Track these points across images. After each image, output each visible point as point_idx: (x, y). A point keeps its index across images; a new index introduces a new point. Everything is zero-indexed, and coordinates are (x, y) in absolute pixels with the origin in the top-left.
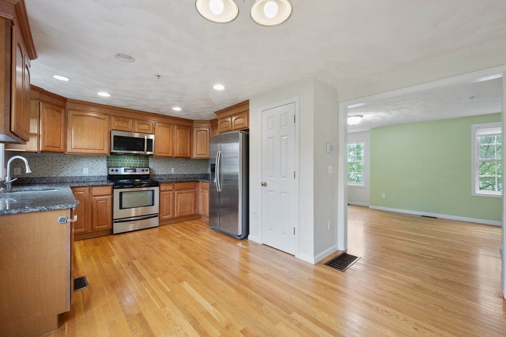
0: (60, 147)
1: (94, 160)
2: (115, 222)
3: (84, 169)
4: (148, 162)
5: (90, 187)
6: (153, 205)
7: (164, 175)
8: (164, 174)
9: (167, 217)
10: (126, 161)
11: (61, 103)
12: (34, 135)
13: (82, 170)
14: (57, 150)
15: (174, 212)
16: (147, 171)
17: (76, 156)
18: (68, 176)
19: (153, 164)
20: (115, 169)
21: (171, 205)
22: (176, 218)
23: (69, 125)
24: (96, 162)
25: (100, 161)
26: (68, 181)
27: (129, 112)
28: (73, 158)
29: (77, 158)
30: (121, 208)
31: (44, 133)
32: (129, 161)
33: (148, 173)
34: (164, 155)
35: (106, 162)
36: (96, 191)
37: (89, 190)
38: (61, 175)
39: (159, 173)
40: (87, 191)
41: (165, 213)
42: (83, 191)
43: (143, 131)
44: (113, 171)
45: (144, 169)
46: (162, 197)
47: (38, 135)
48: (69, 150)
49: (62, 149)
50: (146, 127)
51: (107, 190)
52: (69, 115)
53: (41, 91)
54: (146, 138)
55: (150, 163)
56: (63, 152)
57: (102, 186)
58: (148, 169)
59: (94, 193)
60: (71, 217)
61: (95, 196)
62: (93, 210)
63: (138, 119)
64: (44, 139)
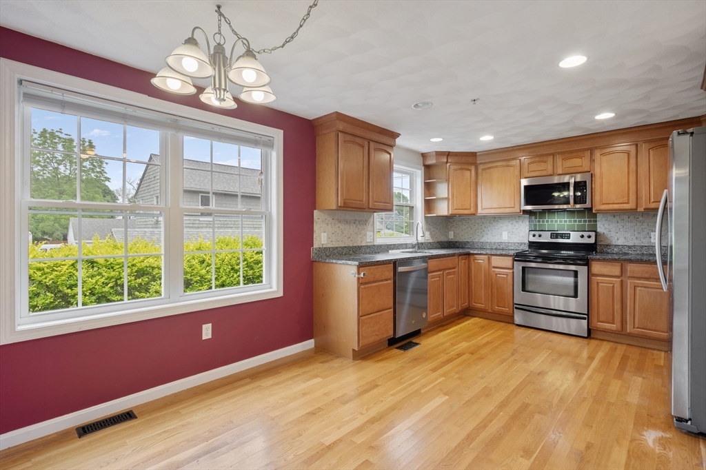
0: (470, 209)
1: (514, 222)
2: (516, 308)
3: (504, 233)
4: (596, 221)
5: (489, 256)
7: (629, 247)
8: (630, 244)
9: (608, 326)
10: (556, 221)
12: (443, 199)
13: (501, 234)
14: (466, 212)
15: (623, 322)
16: (589, 237)
17: (495, 218)
18: (489, 241)
19: (606, 226)
20: (537, 233)
21: (617, 306)
22: (629, 335)
23: (479, 182)
24: (516, 225)
25: (520, 222)
26: (488, 247)
27: (547, 145)
28: (492, 220)
29: (497, 219)
30: (524, 289)
31: (453, 196)
32: (561, 221)
33: (592, 241)
34: (616, 207)
35: (528, 223)
36: (496, 261)
37: (489, 259)
39: (619, 243)
40: (486, 261)
41: (602, 318)
42: (482, 260)
43: (572, 171)
44: (534, 236)
45: (586, 234)
46: (594, 286)
47: (447, 199)
48: (480, 211)
49: (472, 211)
50: (577, 162)
51: (508, 262)
52: (480, 171)
53: (448, 154)
54: (572, 181)
55: (599, 224)
56: (474, 214)
57: (501, 255)
58: (593, 234)
59: (493, 264)
60: (359, 274)
61: (494, 267)
62: (492, 285)
63: (559, 153)
64: (453, 202)
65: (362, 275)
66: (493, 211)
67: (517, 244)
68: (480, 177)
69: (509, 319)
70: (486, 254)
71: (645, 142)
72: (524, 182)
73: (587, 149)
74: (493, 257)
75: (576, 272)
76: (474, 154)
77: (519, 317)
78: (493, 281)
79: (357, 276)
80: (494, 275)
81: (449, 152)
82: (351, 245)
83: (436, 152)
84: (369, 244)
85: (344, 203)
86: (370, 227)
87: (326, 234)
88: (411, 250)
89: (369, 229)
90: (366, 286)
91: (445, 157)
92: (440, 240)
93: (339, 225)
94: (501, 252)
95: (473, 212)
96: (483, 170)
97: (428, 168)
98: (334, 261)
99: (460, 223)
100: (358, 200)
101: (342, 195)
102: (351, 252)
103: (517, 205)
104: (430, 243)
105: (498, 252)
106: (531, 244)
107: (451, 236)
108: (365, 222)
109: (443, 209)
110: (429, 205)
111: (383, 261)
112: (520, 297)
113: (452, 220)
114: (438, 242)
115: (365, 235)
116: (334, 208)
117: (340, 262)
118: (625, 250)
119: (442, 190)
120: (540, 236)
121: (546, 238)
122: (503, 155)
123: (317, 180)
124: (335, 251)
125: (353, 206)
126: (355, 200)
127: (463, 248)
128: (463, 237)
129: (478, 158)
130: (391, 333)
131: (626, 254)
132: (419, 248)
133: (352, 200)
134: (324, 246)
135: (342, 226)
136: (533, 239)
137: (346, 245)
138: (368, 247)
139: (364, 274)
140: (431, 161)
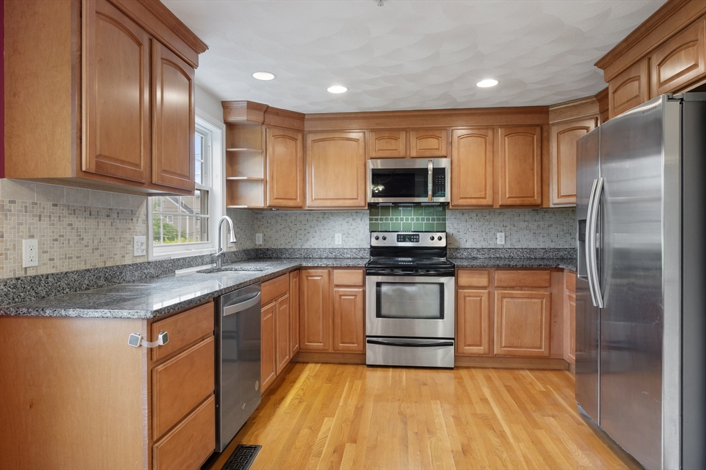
0: (296, 199)
1: (350, 219)
2: (369, 342)
3: (336, 235)
4: (444, 220)
5: (331, 270)
6: (442, 316)
7: (478, 250)
8: (479, 246)
9: (475, 349)
10: (402, 219)
11: (296, 124)
12: (258, 181)
13: (333, 237)
14: (291, 203)
15: (491, 341)
16: (440, 239)
17: (325, 213)
18: (316, 247)
19: (455, 225)
20: (381, 235)
21: (485, 324)
22: (497, 357)
23: (309, 159)
24: (353, 223)
25: (359, 220)
27: (399, 117)
28: (321, 216)
29: (326, 216)
30: (379, 315)
31: (272, 177)
32: (407, 219)
33: (443, 243)
34: (474, 202)
35: (368, 222)
36: (340, 276)
37: (329, 274)
38: (306, 246)
39: (468, 245)
40: (326, 277)
41: (469, 341)
42: (319, 277)
43: (428, 154)
44: (377, 238)
45: (436, 235)
46: (461, 301)
47: (264, 181)
48: (309, 203)
49: (298, 202)
50: (433, 143)
51: (356, 277)
52: (309, 142)
53: (266, 110)
54: (430, 166)
55: (448, 223)
56: (301, 207)
57: (348, 267)
58: (443, 235)
59: (336, 281)
60: (151, 338)
61: (338, 286)
62: (335, 314)
63: (416, 130)
64: (272, 188)
65: (160, 341)
66: (328, 203)
67: (354, 251)
68: (309, 152)
69: (359, 359)
70: (326, 267)
71: (501, 126)
72: (371, 165)
74: (335, 271)
75: (442, 285)
76: (300, 117)
78: (337, 306)
79: (146, 344)
80: (338, 298)
81: (268, 107)
82: (101, 265)
83: (249, 103)
84: (139, 261)
85: (98, 165)
86: (140, 226)
87: (35, 242)
88: (209, 267)
89: (138, 229)
90: (169, 363)
91: (262, 113)
92: (245, 248)
93: (72, 219)
94: (338, 262)
95: (300, 204)
96: (314, 141)
97: (231, 127)
98: (72, 312)
99: (273, 221)
100: (129, 163)
101: (92, 144)
102: (102, 282)
103: (361, 196)
104: (234, 253)
105: (344, 263)
106: (375, 251)
107: (259, 241)
108: (131, 215)
109: (256, 198)
110: (232, 188)
112: (375, 326)
113: (260, 216)
114: (244, 251)
115: (132, 241)
116: (68, 171)
117: (92, 313)
118: (474, 254)
119: (254, 168)
121: (392, 241)
122: (335, 122)
124: (63, 284)
125: (120, 175)
126: (123, 162)
127: (290, 259)
128: (278, 242)
129: (306, 122)
131: (475, 258)
132: (223, 262)
133: (117, 160)
134: (31, 273)
135: (79, 223)
136: (375, 243)
137: (88, 267)
138: (137, 266)
139: (165, 339)
140: (238, 117)
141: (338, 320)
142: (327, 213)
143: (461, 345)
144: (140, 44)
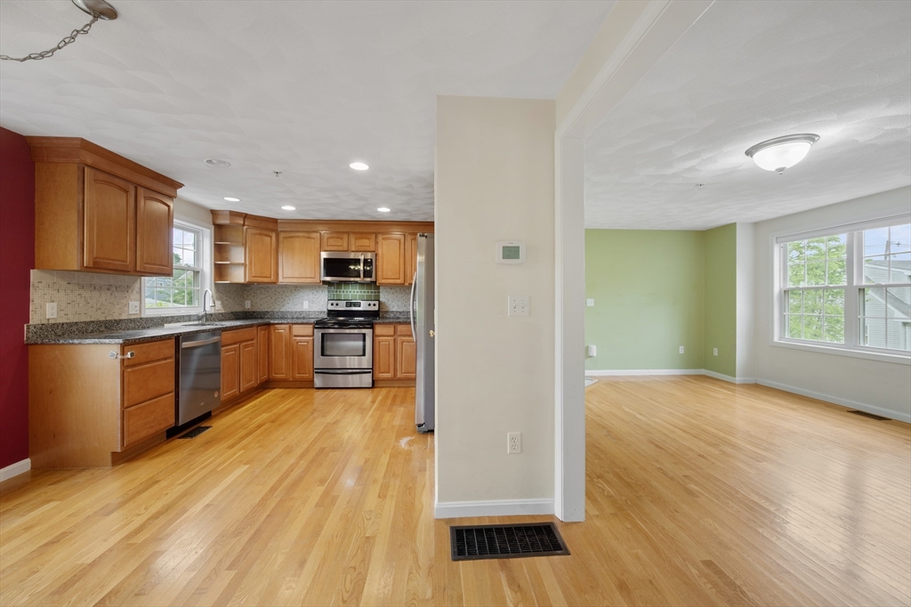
0: (270, 277)
1: (315, 291)
2: (316, 372)
3: (305, 302)
4: (379, 292)
5: (290, 325)
6: (364, 355)
7: (400, 313)
8: (401, 310)
9: (385, 375)
10: (350, 292)
11: (271, 226)
12: (239, 264)
13: (302, 304)
14: (266, 280)
15: (395, 370)
16: (374, 305)
18: (290, 310)
19: (386, 296)
20: (335, 302)
21: (391, 359)
22: (399, 380)
23: (280, 250)
24: (316, 294)
25: (320, 292)
26: (289, 316)
27: (343, 223)
28: (294, 289)
30: (323, 354)
31: (251, 263)
32: (354, 292)
33: (376, 308)
34: (392, 281)
35: (327, 293)
36: (297, 330)
37: (290, 328)
38: (282, 310)
39: (394, 309)
40: (287, 330)
41: (382, 370)
42: (283, 329)
43: (362, 249)
44: (332, 304)
45: (372, 303)
46: (377, 345)
47: (244, 265)
48: (281, 279)
49: (273, 279)
50: (365, 242)
51: (308, 330)
52: (281, 239)
53: (246, 216)
54: (362, 258)
55: (381, 295)
56: (275, 283)
57: (302, 324)
58: (377, 303)
59: (295, 333)
60: (123, 353)
61: (296, 336)
62: (294, 353)
63: (355, 233)
64: (250, 269)
65: (129, 355)
66: (294, 280)
67: (317, 313)
68: (281, 245)
69: (309, 384)
70: (288, 323)
71: (410, 234)
72: (324, 255)
73: (373, 233)
74: (294, 326)
75: (364, 335)
76: (275, 221)
77: (318, 381)
78: (295, 349)
79: (119, 357)
80: (296, 344)
81: (247, 214)
82: (102, 319)
83: (231, 212)
84: (133, 317)
85: (94, 263)
86: (134, 295)
87: (55, 304)
88: (197, 322)
89: (132, 297)
90: (136, 368)
91: (242, 219)
92: (234, 310)
93: (81, 292)
94: (301, 320)
95: (274, 281)
96: (284, 238)
97: (219, 229)
98: (76, 341)
99: (258, 292)
100: (117, 260)
101: (91, 251)
102: (103, 329)
103: (318, 276)
104: (222, 314)
105: (300, 321)
106: (330, 312)
107: (248, 305)
108: (128, 288)
109: (238, 276)
110: (220, 271)
111: (161, 336)
112: (320, 362)
113: (248, 288)
114: (232, 313)
115: (127, 305)
116: (76, 267)
117: (88, 341)
118: (398, 315)
119: (238, 255)
120: (337, 305)
121: (342, 307)
122: (305, 226)
123: (36, 226)
124: (74, 328)
125: (111, 267)
126: (113, 260)
127: (261, 318)
128: (262, 306)
129: (279, 225)
130: (172, 422)
131: (398, 318)
132: (207, 320)
133: (109, 259)
134: (51, 322)
135: (86, 294)
136: (331, 308)
137: (93, 319)
138: (131, 321)
139: (132, 355)
140: (224, 221)
141: (296, 359)
142: (297, 288)
143: (376, 372)
144: (127, 192)
